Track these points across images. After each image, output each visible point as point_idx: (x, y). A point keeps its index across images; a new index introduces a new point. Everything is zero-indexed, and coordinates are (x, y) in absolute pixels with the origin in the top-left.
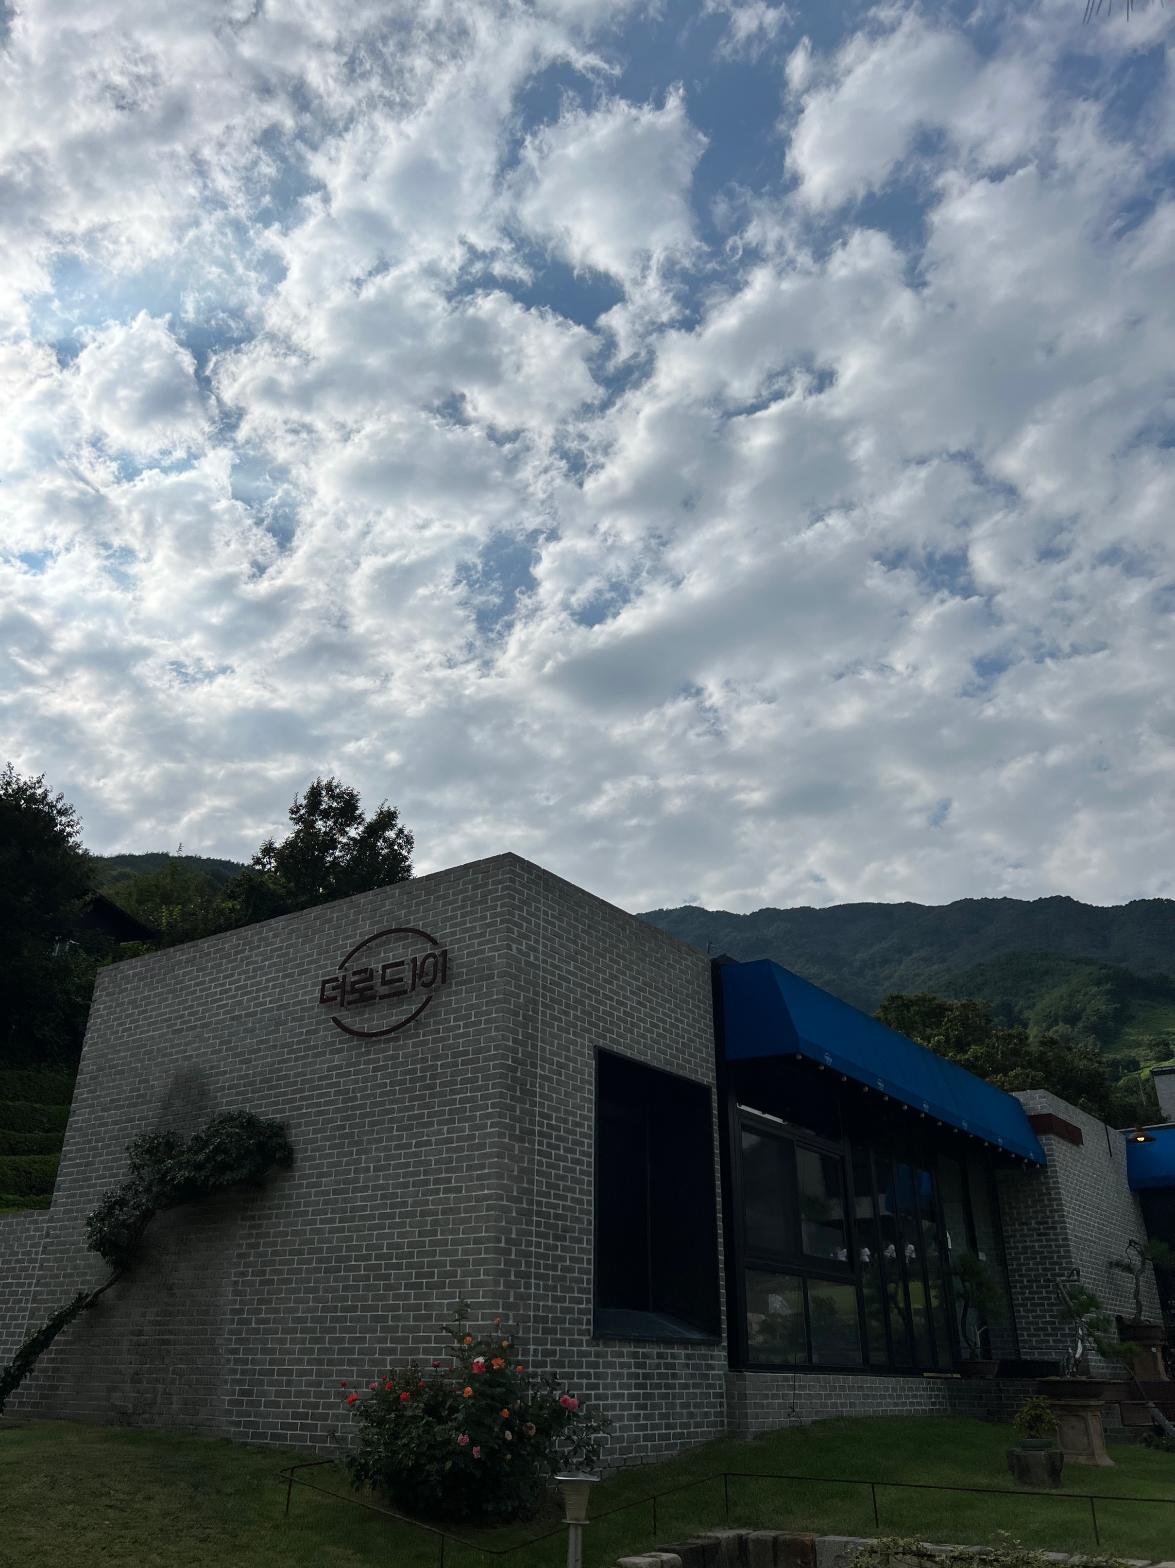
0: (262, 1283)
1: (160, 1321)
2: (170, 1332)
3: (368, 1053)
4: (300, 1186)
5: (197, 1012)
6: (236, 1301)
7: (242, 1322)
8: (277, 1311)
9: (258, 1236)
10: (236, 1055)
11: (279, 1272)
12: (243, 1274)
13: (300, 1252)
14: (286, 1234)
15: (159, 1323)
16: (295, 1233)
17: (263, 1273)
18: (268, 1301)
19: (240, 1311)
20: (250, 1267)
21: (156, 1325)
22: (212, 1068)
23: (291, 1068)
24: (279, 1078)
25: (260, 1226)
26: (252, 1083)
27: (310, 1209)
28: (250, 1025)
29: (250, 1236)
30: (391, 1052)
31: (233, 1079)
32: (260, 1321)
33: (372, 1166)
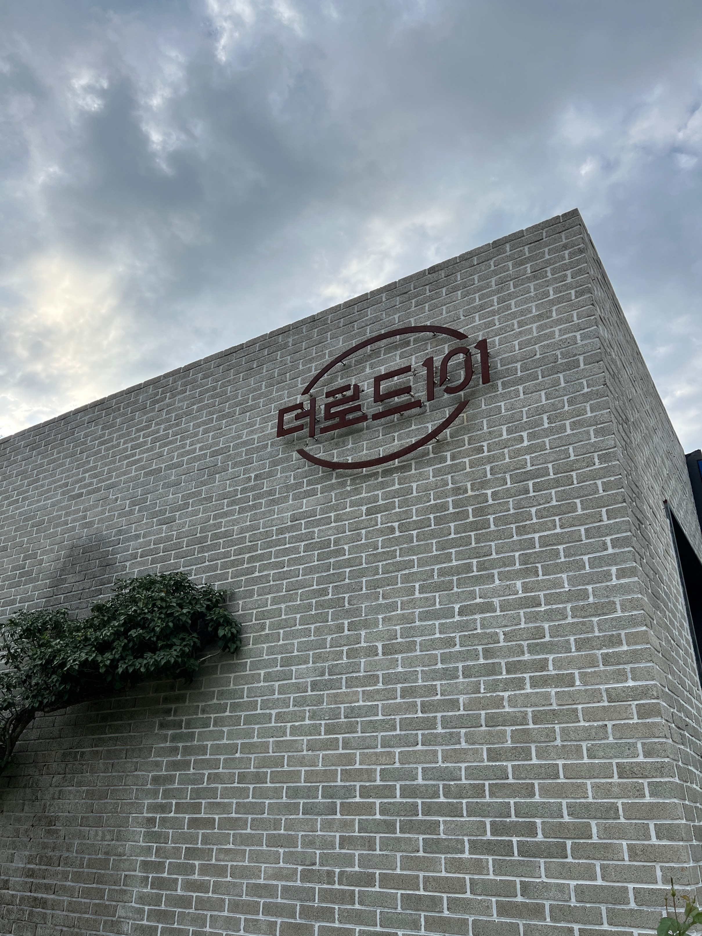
0: (194, 823)
1: (33, 870)
2: (47, 888)
3: (358, 491)
4: (255, 678)
5: (101, 473)
6: (150, 848)
7: (159, 883)
8: (221, 871)
9: (187, 751)
10: (154, 515)
11: (224, 808)
12: (164, 808)
13: (259, 778)
14: (234, 749)
15: (31, 873)
16: (248, 748)
17: (196, 808)
18: (205, 854)
19: (159, 867)
20: (174, 797)
21: (28, 876)
22: (119, 533)
23: (235, 522)
24: (216, 536)
25: (191, 736)
26: (178, 546)
27: (274, 712)
28: (173, 478)
29: (174, 750)
30: (397, 486)
31: (149, 543)
32: (190, 886)
33: (380, 645)
